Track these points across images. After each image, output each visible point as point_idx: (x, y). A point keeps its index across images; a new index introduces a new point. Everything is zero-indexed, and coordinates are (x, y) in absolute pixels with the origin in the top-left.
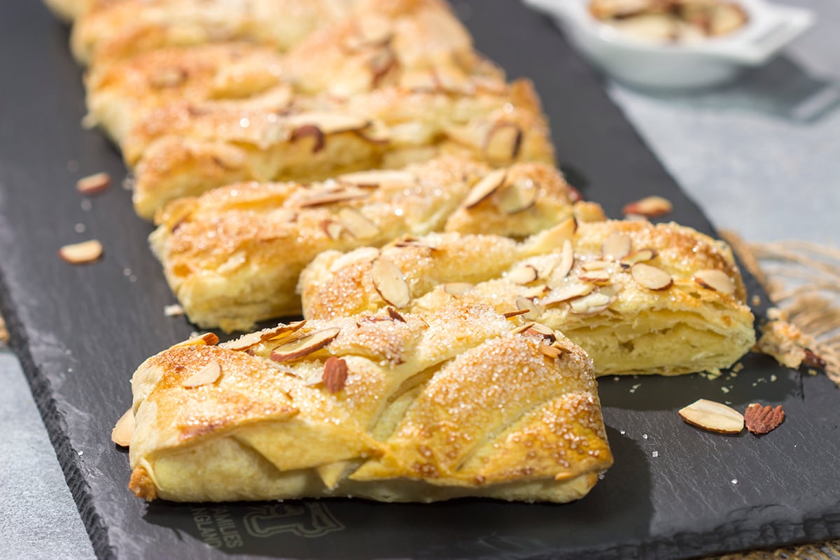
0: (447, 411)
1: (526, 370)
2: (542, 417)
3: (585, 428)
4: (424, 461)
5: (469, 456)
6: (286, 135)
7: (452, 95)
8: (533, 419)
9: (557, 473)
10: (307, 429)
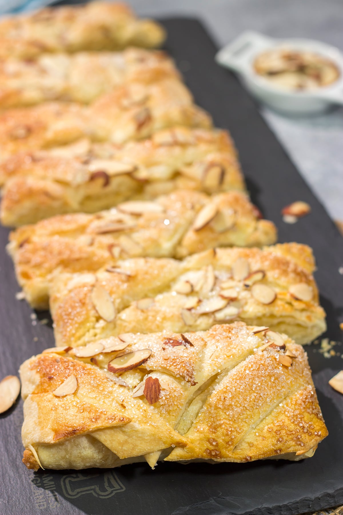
0: (225, 413)
1: (273, 379)
2: (285, 412)
3: (310, 414)
4: (212, 448)
5: (240, 442)
6: (87, 177)
7: (184, 145)
8: (279, 413)
9: (297, 450)
10: (137, 431)
